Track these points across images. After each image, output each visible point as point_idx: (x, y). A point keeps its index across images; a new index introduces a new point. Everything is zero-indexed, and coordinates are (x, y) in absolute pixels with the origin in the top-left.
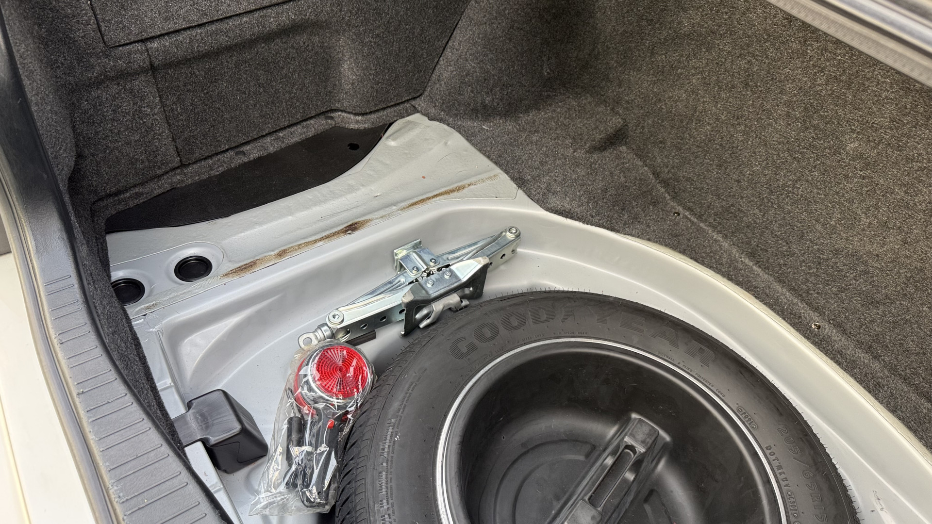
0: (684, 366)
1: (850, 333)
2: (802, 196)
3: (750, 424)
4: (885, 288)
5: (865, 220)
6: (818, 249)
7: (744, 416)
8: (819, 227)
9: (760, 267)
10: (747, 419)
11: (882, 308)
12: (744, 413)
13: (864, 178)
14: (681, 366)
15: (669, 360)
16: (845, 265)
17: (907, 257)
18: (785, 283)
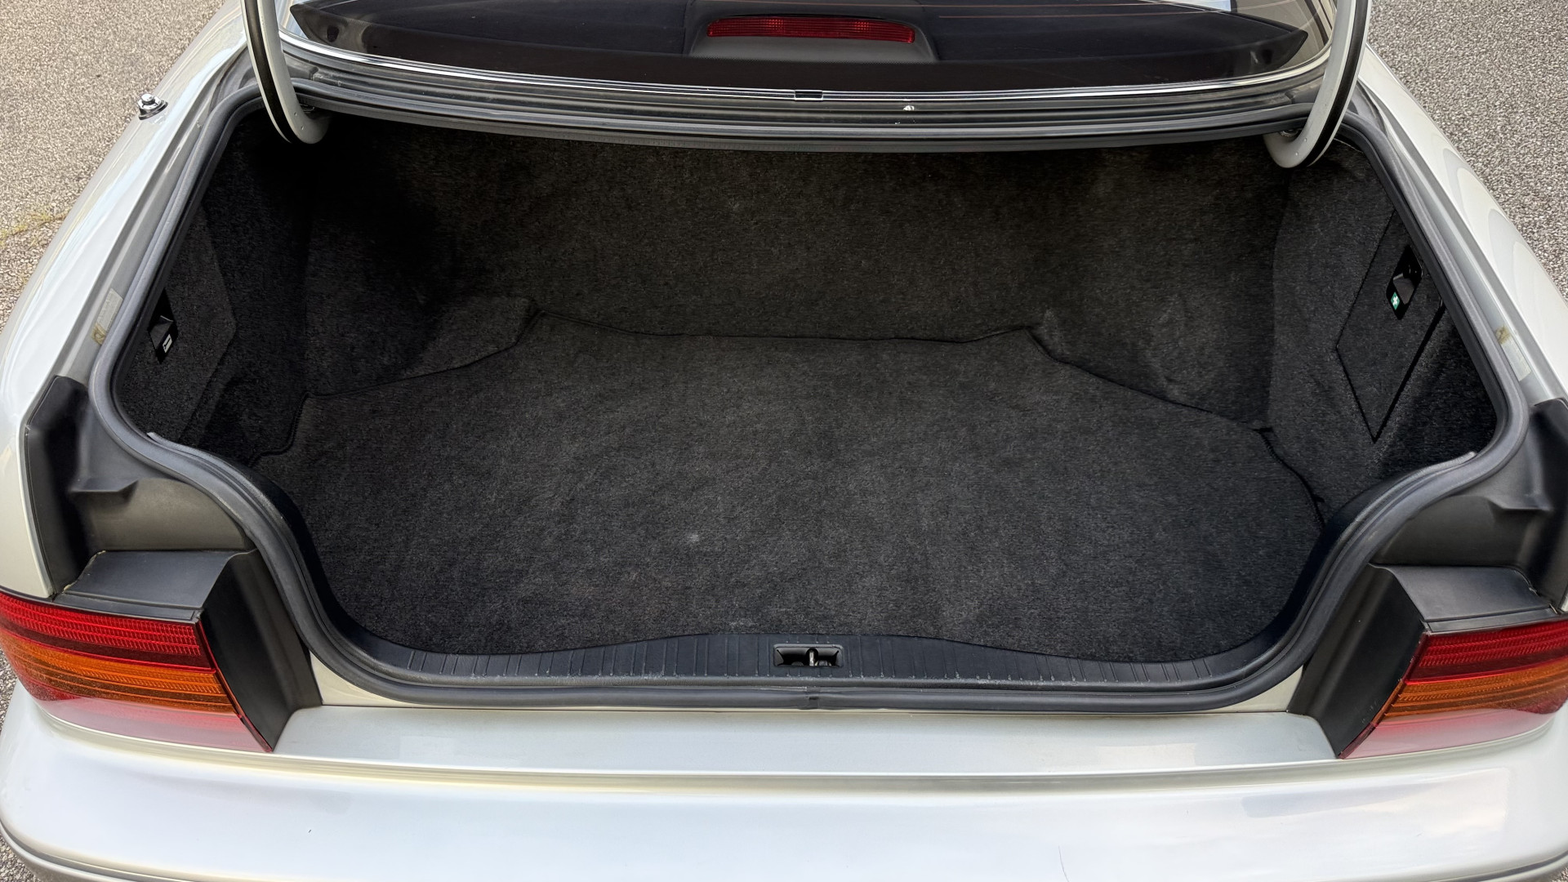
2: (722, 263)
5: (776, 252)
6: (756, 293)
8: (748, 276)
13: (756, 223)
16: (780, 291)
17: (815, 257)
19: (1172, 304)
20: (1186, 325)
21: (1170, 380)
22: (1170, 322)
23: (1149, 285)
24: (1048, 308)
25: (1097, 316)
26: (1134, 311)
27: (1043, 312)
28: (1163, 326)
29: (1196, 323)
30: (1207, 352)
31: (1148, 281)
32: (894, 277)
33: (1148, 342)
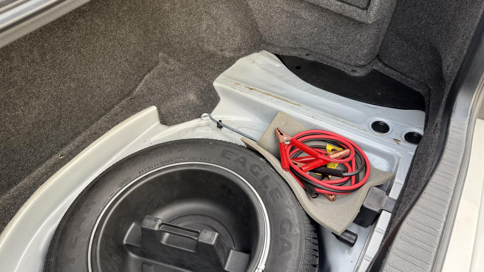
0: (97, 214)
1: (66, 141)
3: (128, 181)
4: (54, 115)
5: (20, 113)
6: (23, 144)
7: (123, 184)
9: (18, 183)
10: (125, 182)
11: (61, 121)
12: (122, 184)
14: (97, 215)
15: (94, 221)
16: (36, 132)
17: (44, 100)
18: (32, 169)
19: (205, 18)
20: (216, 24)
21: (222, 51)
22: (208, 27)
23: (192, 16)
24: (159, 52)
25: (178, 43)
26: (191, 32)
27: (158, 55)
28: (205, 31)
29: (220, 20)
30: (231, 29)
31: (191, 14)
32: (90, 82)
33: (203, 41)
